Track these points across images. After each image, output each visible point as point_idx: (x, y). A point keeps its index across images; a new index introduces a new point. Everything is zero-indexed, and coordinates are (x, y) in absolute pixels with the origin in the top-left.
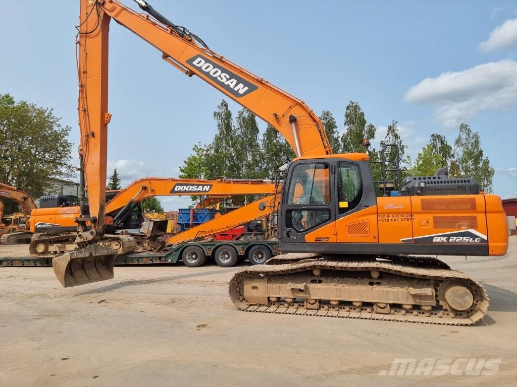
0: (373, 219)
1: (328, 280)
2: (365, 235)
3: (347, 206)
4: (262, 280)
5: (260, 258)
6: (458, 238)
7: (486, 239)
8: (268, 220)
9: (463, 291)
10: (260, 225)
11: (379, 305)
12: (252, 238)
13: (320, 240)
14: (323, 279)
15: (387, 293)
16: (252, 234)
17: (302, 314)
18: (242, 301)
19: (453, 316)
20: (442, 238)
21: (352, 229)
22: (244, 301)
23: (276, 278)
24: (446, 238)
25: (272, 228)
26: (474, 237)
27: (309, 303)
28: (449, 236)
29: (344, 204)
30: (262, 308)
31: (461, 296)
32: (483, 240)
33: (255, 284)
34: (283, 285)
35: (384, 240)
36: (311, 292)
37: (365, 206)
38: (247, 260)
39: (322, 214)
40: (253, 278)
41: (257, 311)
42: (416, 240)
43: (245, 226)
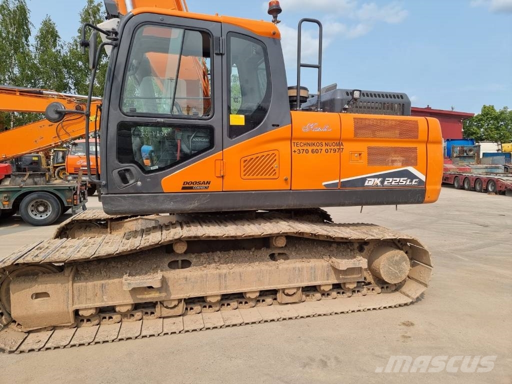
0: (284, 148)
1: (202, 259)
2: (271, 177)
3: (243, 123)
4: (59, 277)
5: (41, 212)
6: (395, 179)
7: (424, 180)
8: (48, 157)
9: (399, 256)
10: (38, 163)
11: (286, 291)
12: (26, 182)
13: (191, 188)
14: (193, 258)
15: (300, 270)
16: (25, 175)
17: (156, 334)
18: (6, 326)
19: (380, 290)
20: (376, 179)
21: (251, 166)
22: (13, 326)
23: (92, 267)
24: (380, 179)
25: (55, 168)
26: (411, 176)
27: (167, 307)
28: (384, 177)
29: (238, 120)
30: (62, 336)
31: (397, 263)
32: (420, 181)
33: (39, 288)
34: (110, 281)
35: (299, 185)
36: (171, 288)
37: (273, 125)
38: (15, 215)
39: (195, 137)
40: (37, 274)
41: (47, 349)
42: (344, 184)
43: (12, 163)
